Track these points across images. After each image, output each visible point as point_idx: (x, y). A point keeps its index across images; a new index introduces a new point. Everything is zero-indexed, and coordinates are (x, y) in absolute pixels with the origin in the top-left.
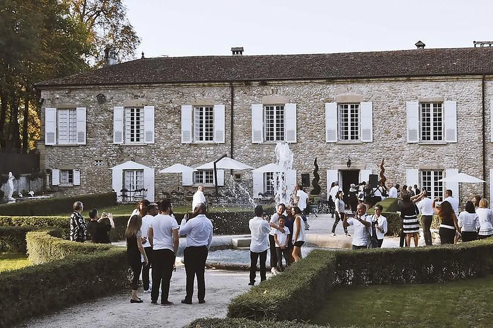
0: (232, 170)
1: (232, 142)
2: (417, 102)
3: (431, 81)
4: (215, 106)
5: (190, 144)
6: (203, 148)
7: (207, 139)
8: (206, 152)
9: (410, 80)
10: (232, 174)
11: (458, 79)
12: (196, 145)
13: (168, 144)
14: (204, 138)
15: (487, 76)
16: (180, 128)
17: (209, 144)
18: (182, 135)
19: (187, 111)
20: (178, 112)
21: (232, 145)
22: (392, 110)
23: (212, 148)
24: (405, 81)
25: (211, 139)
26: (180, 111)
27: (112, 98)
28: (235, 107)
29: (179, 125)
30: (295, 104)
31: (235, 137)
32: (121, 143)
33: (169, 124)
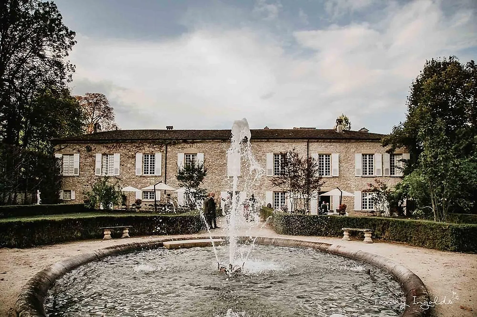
0: (165, 191)
1: (166, 175)
2: (273, 154)
3: (280, 142)
4: (156, 154)
5: (141, 176)
6: (149, 178)
7: (151, 173)
8: (150, 181)
9: (269, 142)
10: (165, 194)
11: (294, 141)
12: (144, 177)
13: (128, 176)
14: (149, 173)
15: (310, 140)
16: (135, 167)
17: (152, 176)
18: (136, 171)
19: (139, 156)
20: (134, 157)
21: (166, 177)
22: (258, 158)
23: (154, 178)
24: (266, 142)
25: (153, 173)
26: (135, 157)
27: (95, 149)
28: (167, 155)
29: (134, 165)
30: (203, 154)
31: (167, 172)
32: (99, 175)
33: (128, 164)
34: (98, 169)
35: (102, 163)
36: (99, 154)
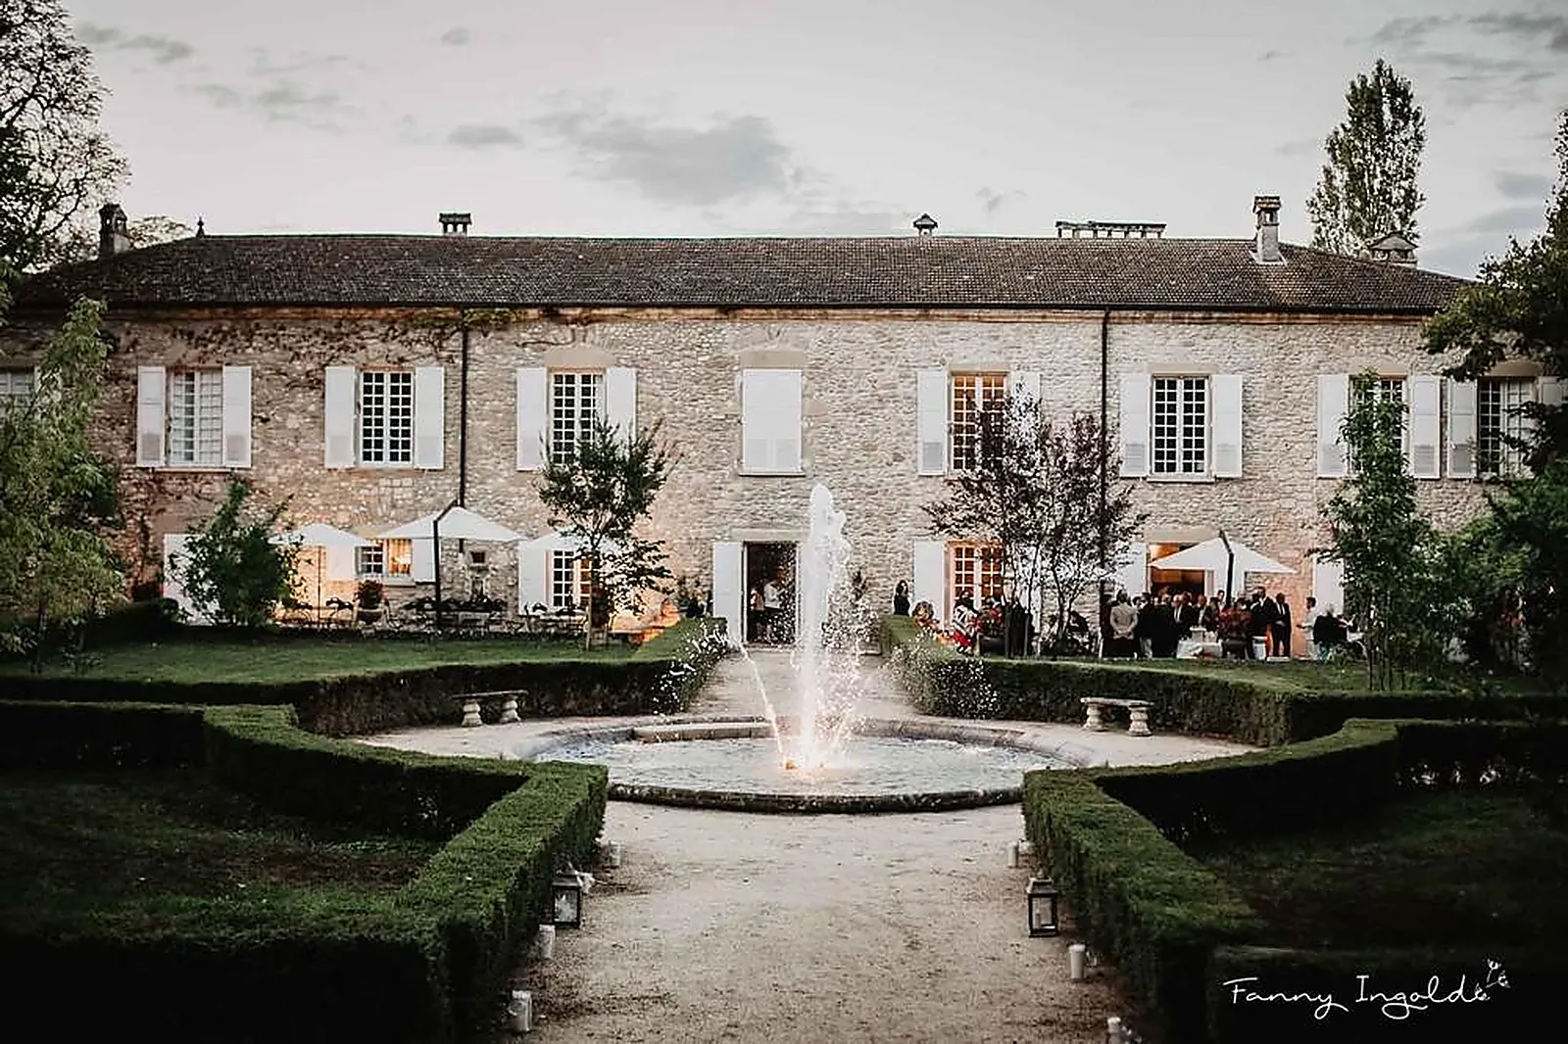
0: (461, 540)
1: (463, 467)
2: (946, 373)
3: (980, 320)
4: (417, 369)
5: (349, 471)
6: (383, 482)
7: (394, 457)
8: (393, 493)
9: (927, 317)
10: (461, 550)
11: (1044, 317)
12: (364, 473)
13: (287, 470)
14: (386, 456)
15: (1113, 314)
16: (322, 427)
17: (400, 471)
18: (327, 447)
19: (342, 381)
20: (316, 384)
21: (463, 475)
22: (881, 392)
23: (408, 482)
24: (916, 319)
25: (406, 457)
26: (321, 382)
27: (135, 343)
28: (470, 375)
29: (318, 420)
30: (634, 370)
31: (468, 453)
32: (159, 464)
33: (291, 415)
34: (152, 439)
35: (167, 409)
36: (154, 369)
